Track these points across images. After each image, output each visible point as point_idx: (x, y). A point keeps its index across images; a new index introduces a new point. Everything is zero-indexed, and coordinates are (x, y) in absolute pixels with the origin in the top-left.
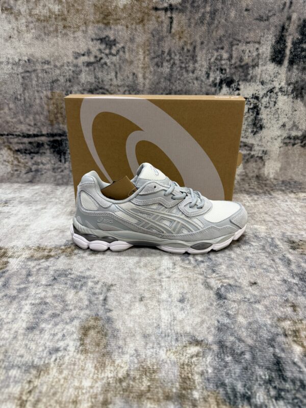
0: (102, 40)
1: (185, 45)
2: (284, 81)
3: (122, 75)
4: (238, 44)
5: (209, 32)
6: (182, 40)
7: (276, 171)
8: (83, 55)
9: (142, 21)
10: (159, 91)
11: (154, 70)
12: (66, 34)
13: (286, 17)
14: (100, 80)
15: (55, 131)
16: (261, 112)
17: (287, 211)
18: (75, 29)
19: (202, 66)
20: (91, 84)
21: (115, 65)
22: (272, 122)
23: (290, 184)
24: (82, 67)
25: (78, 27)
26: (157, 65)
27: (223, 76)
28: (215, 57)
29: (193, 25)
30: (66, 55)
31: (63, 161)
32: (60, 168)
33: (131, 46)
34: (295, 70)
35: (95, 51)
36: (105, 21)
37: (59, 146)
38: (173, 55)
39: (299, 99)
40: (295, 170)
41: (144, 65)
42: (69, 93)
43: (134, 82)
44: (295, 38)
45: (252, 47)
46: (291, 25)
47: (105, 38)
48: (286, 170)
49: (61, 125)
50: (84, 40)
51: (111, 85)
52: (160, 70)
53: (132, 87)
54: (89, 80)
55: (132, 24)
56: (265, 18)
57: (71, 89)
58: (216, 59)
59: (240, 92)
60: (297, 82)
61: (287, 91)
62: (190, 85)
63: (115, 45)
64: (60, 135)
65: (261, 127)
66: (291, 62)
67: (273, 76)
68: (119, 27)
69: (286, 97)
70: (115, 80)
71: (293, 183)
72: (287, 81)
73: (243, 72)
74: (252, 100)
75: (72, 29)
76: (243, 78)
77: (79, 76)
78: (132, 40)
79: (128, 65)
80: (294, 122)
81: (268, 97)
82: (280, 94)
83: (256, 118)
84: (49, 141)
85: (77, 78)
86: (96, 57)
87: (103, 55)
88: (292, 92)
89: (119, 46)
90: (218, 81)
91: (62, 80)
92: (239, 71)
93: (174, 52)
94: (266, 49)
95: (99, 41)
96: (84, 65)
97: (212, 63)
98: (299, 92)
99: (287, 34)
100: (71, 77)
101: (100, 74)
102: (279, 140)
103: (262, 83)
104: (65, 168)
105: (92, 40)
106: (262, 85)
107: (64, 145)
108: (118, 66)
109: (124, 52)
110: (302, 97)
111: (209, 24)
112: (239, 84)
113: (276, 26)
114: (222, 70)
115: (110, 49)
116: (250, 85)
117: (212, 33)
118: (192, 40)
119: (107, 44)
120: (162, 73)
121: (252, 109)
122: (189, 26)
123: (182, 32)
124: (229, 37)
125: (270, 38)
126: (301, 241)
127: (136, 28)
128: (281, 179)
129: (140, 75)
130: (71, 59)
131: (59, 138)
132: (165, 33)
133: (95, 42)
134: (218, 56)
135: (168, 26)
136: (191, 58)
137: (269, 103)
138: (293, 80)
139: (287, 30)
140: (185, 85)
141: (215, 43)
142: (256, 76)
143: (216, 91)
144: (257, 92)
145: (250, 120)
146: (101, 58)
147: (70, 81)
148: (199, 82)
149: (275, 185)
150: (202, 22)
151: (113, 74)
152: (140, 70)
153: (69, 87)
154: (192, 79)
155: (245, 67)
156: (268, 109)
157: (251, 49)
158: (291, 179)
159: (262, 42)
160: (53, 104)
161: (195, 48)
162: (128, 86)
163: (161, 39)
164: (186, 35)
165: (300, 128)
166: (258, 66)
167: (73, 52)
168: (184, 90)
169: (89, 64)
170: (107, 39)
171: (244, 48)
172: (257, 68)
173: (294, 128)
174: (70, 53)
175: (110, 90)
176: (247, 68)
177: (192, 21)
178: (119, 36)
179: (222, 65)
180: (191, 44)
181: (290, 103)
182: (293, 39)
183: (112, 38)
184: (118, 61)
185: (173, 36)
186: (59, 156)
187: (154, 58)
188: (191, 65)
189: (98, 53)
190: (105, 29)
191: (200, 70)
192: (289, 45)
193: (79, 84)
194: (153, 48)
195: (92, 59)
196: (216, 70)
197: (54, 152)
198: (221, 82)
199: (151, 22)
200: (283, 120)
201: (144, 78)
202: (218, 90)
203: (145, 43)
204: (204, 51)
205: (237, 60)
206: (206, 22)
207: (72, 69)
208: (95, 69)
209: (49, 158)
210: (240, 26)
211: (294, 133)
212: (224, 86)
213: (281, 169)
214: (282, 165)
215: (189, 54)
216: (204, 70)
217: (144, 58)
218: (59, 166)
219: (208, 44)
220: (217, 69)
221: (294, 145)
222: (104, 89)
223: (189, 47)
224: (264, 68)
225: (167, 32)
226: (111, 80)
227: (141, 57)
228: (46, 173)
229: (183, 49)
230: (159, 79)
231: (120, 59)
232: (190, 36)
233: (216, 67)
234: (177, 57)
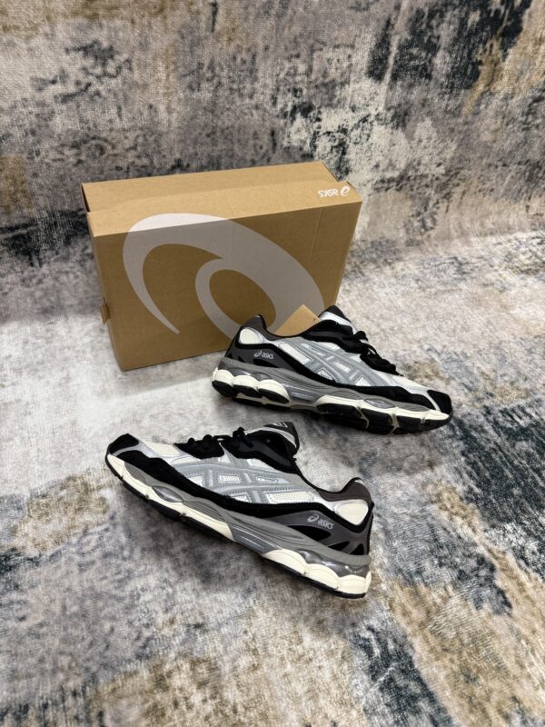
0: (86, 50)
1: (239, 52)
2: (383, 105)
3: (130, 112)
4: (321, 50)
5: (278, 29)
6: (233, 45)
7: (363, 227)
8: (54, 82)
9: (161, 10)
10: (195, 130)
11: (186, 96)
12: (11, 44)
13: (393, 6)
14: (91, 125)
15: (16, 222)
16: (348, 150)
17: (389, 309)
18: (30, 32)
19: (265, 86)
20: (75, 133)
21: (115, 95)
22: (363, 162)
23: (382, 246)
24: (54, 106)
25: (35, 28)
26: (191, 88)
27: (297, 101)
28: (286, 70)
29: (251, 18)
30: (18, 86)
31: (37, 264)
32: (35, 276)
33: (143, 57)
34: (398, 88)
35: (74, 72)
36: (88, 12)
37: (25, 242)
38: (218, 69)
39: (400, 129)
40: (387, 223)
41: (168, 88)
42: (34, 155)
43: (152, 119)
44: (403, 40)
45: (341, 53)
46: (400, 18)
47: (92, 46)
48: (375, 224)
49: (25, 210)
50: (51, 53)
51: (111, 130)
52: (196, 95)
53: (149, 128)
54: (70, 127)
55: (143, 16)
56: (363, 5)
57: (38, 147)
58: (288, 74)
59: (322, 123)
60: (399, 105)
61: (385, 119)
62: (247, 117)
63: (112, 57)
64: (25, 226)
65: (347, 171)
66: (395, 77)
67: (368, 98)
68: (118, 23)
69: (383, 127)
70: (118, 120)
71: (384, 243)
72: (386, 104)
73: (327, 93)
74: (337, 135)
75: (24, 32)
76: (327, 102)
77: (50, 123)
78: (144, 46)
79: (138, 91)
80: (391, 160)
81: (360, 130)
82: (375, 123)
83: (341, 159)
84: (6, 239)
85: (47, 126)
86: (78, 83)
87: (91, 77)
88: (392, 120)
89: (121, 58)
90: (289, 109)
91: (17, 133)
92: (321, 91)
93: (220, 64)
94: (362, 58)
95: (81, 53)
96: (56, 102)
97: (281, 81)
98: (401, 119)
99: (393, 33)
100: (34, 126)
101: (89, 115)
102: (369, 185)
103: (353, 109)
104: (44, 275)
105: (67, 51)
106: (353, 111)
107: (34, 239)
108: (121, 96)
109: (130, 69)
110: (404, 126)
111: (279, 16)
112: (320, 112)
113: (378, 20)
114: (295, 91)
115: (104, 65)
116: (335, 112)
117: (283, 29)
118: (250, 44)
119: (96, 57)
120: (199, 101)
121: (336, 147)
122: (246, 19)
123: (233, 30)
124: (309, 38)
125: (368, 39)
126: (416, 362)
127: (149, 23)
128: (370, 240)
129: (162, 108)
130: (29, 92)
131: (24, 231)
132: (203, 33)
133: (73, 54)
134: (290, 68)
135: (209, 19)
136: (248, 74)
137: (360, 137)
138: (395, 103)
139: (393, 26)
140: (238, 118)
141: (286, 49)
142: (345, 99)
143: (286, 124)
144: (345, 123)
145: (332, 162)
146: (89, 85)
147: (33, 133)
148: (261, 112)
149: (363, 252)
150: (267, 12)
151: (114, 111)
152: (161, 98)
153: (34, 144)
154: (248, 108)
155: (330, 86)
156: (359, 146)
157: (341, 57)
158: (381, 238)
159: (356, 45)
160: (7, 178)
161: (254, 57)
162: (141, 129)
163: (196, 43)
164: (240, 35)
165: (398, 167)
166: (349, 83)
167: (32, 78)
168: (236, 126)
169: (66, 98)
170: (96, 47)
171: (330, 55)
172: (347, 86)
173: (390, 168)
174: (26, 81)
175: (109, 138)
176: (334, 87)
177: (251, 10)
178: (119, 40)
179: (296, 83)
180: (249, 50)
181: (387, 135)
182: (400, 40)
183: (105, 45)
184: (121, 86)
185: (218, 38)
186: (28, 257)
187: (184, 76)
188: (248, 86)
189: (81, 76)
190: (90, 27)
191: (263, 93)
192: (394, 50)
193: (51, 137)
194: (182, 57)
195: (72, 89)
196: (287, 92)
197: (17, 253)
198: (295, 109)
199: (178, 12)
200: (377, 158)
201: (169, 111)
202: (289, 122)
203: (167, 51)
204: (269, 62)
205: (319, 75)
206: (273, 12)
207: (36, 110)
208: (78, 107)
209: (9, 265)
210: (326, 19)
211: (389, 175)
212: (298, 115)
213: (369, 225)
214: (370, 218)
215: (244, 67)
216: (269, 92)
217: (168, 76)
218: (32, 274)
219: (275, 50)
220: (289, 90)
221: (387, 189)
222: (99, 138)
223: (244, 55)
224: (357, 86)
225: (207, 30)
226: (111, 121)
227: (162, 75)
228: (10, 289)
229: (235, 58)
230: (195, 110)
231: (124, 83)
232: (248, 35)
233: (288, 87)
234: (224, 74)
